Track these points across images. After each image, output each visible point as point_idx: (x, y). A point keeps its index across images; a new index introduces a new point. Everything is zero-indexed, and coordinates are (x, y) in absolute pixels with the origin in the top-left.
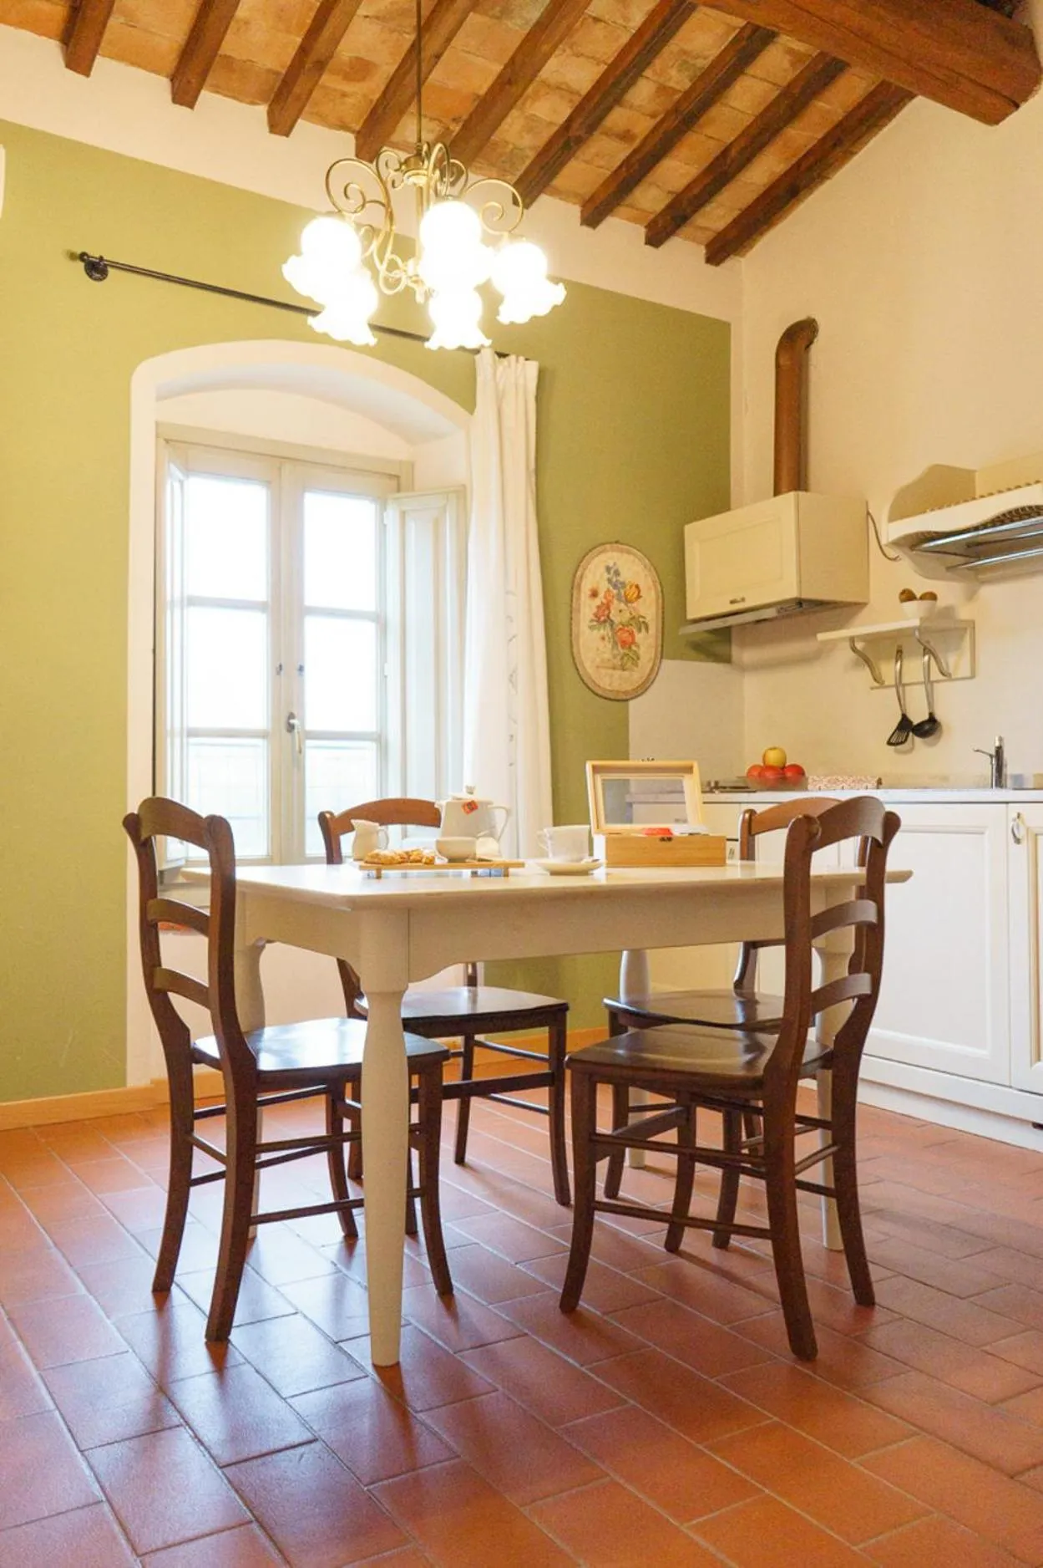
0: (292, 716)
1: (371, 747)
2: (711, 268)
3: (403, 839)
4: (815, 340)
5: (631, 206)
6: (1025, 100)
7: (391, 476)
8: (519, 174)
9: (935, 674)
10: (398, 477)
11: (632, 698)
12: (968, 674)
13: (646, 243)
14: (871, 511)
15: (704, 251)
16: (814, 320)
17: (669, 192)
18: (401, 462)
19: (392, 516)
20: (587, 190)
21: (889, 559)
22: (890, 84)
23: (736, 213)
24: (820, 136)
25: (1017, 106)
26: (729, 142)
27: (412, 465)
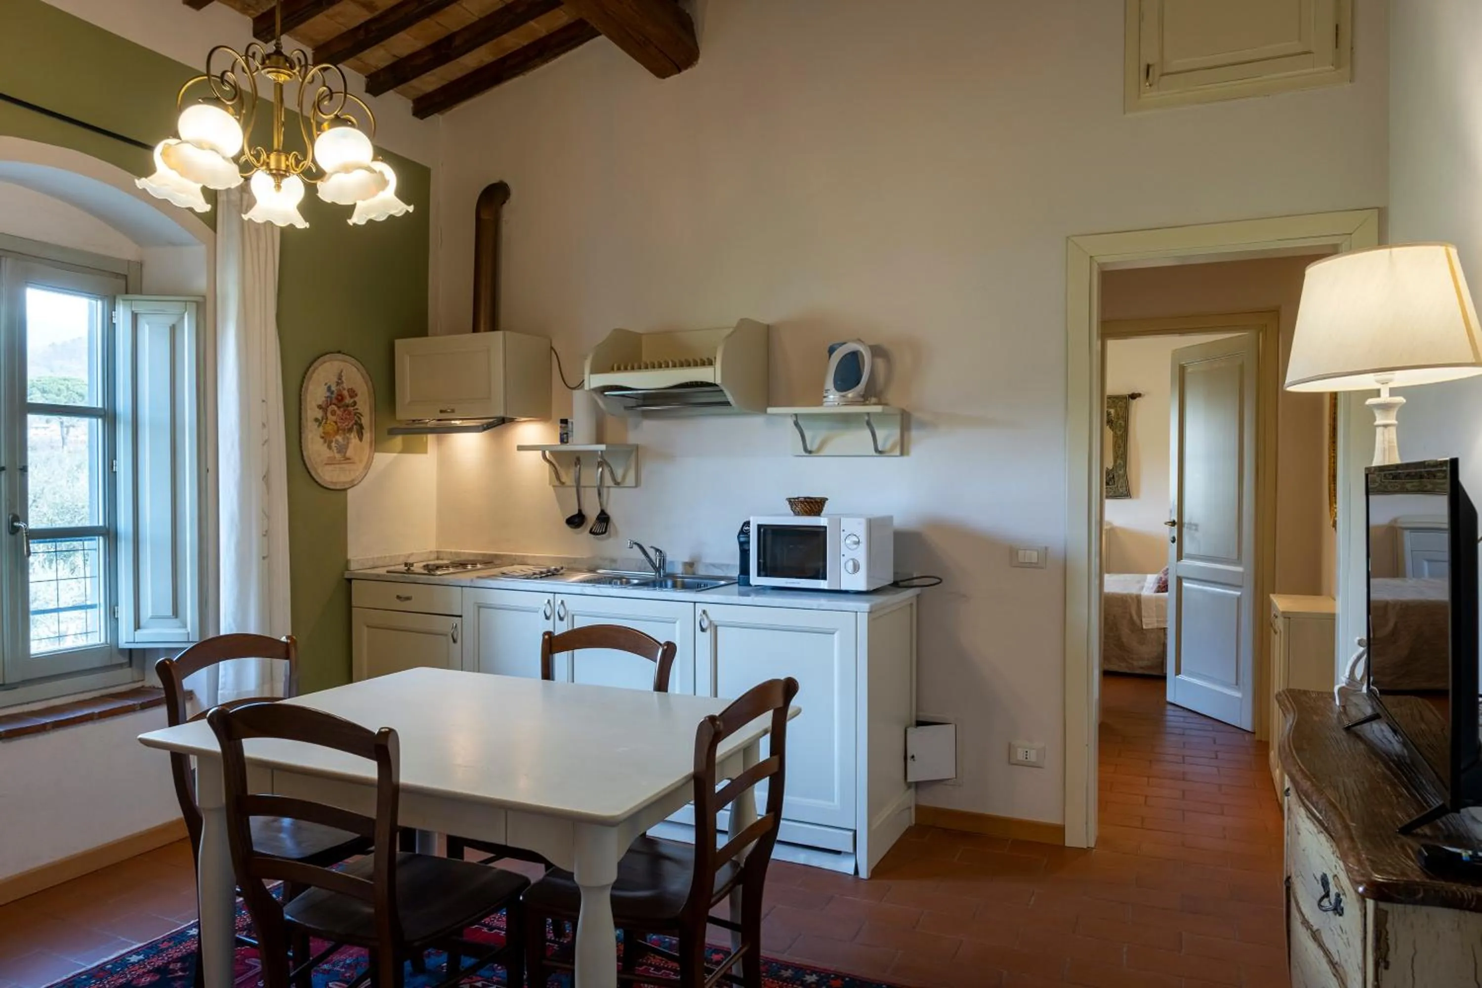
0: (16, 519)
1: (99, 543)
2: (416, 120)
3: (135, 630)
4: (507, 202)
5: (359, 59)
6: (686, 68)
7: (117, 275)
8: (261, 11)
9: (608, 481)
10: (126, 277)
11: (350, 488)
12: (634, 485)
13: (367, 91)
14: (553, 345)
15: (411, 105)
16: (506, 185)
17: (394, 56)
18: (129, 261)
19: (122, 316)
20: (322, 38)
21: (568, 387)
22: (586, 24)
23: (444, 83)
24: (525, 43)
25: (680, 71)
26: (455, 30)
27: (141, 264)
